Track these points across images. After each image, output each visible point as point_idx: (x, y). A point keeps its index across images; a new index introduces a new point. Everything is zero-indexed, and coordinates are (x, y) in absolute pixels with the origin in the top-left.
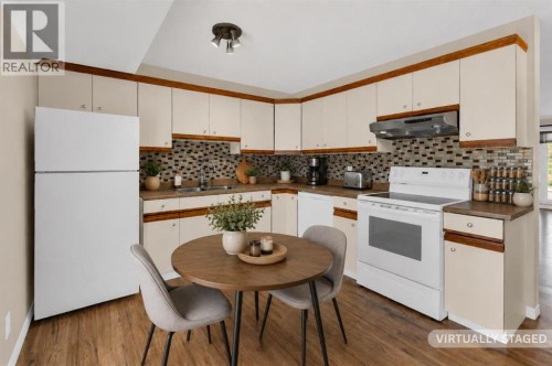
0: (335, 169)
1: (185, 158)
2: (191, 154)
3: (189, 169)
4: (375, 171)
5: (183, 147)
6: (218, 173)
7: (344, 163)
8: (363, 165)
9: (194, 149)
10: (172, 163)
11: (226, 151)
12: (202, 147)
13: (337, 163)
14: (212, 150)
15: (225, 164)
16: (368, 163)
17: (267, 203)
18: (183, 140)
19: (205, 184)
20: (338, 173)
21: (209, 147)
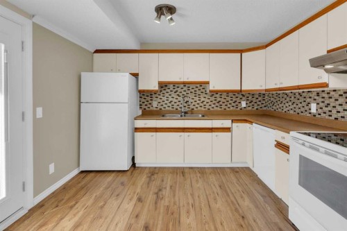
0: (300, 105)
1: (173, 95)
2: (177, 93)
3: (175, 103)
4: (340, 108)
5: (171, 89)
6: (197, 106)
7: (308, 100)
8: (327, 102)
9: (179, 90)
10: (164, 99)
11: (203, 90)
12: (185, 89)
13: (302, 99)
14: (193, 91)
15: (202, 99)
16: (333, 100)
17: (228, 130)
19: (186, 113)
20: (302, 109)
21: (190, 88)
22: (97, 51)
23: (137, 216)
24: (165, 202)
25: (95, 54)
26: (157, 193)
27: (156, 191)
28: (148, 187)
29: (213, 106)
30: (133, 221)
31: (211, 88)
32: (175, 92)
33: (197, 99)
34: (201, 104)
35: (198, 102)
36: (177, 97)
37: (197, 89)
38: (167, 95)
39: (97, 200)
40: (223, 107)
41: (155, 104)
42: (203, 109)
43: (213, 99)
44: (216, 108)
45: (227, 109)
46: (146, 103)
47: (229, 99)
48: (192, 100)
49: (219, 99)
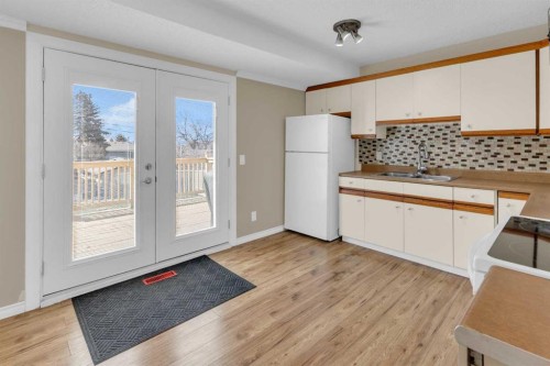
3: (410, 155)
5: (403, 132)
6: (448, 161)
9: (416, 133)
12: (426, 131)
14: (440, 134)
15: (459, 149)
17: (488, 209)
18: (403, 126)
21: (435, 130)
22: (310, 89)
23: (298, 284)
24: (336, 285)
25: (307, 93)
26: (337, 274)
27: (339, 271)
28: (334, 265)
29: (482, 162)
30: (291, 285)
31: (464, 128)
32: (409, 137)
33: (447, 148)
34: (456, 159)
35: (450, 154)
36: (413, 145)
37: (448, 131)
38: (396, 142)
39: (279, 258)
40: (507, 165)
41: (379, 156)
42: (459, 167)
43: (482, 148)
44: (488, 167)
45: (516, 170)
46: (367, 154)
47: (521, 148)
48: (438, 151)
49: (495, 150)
